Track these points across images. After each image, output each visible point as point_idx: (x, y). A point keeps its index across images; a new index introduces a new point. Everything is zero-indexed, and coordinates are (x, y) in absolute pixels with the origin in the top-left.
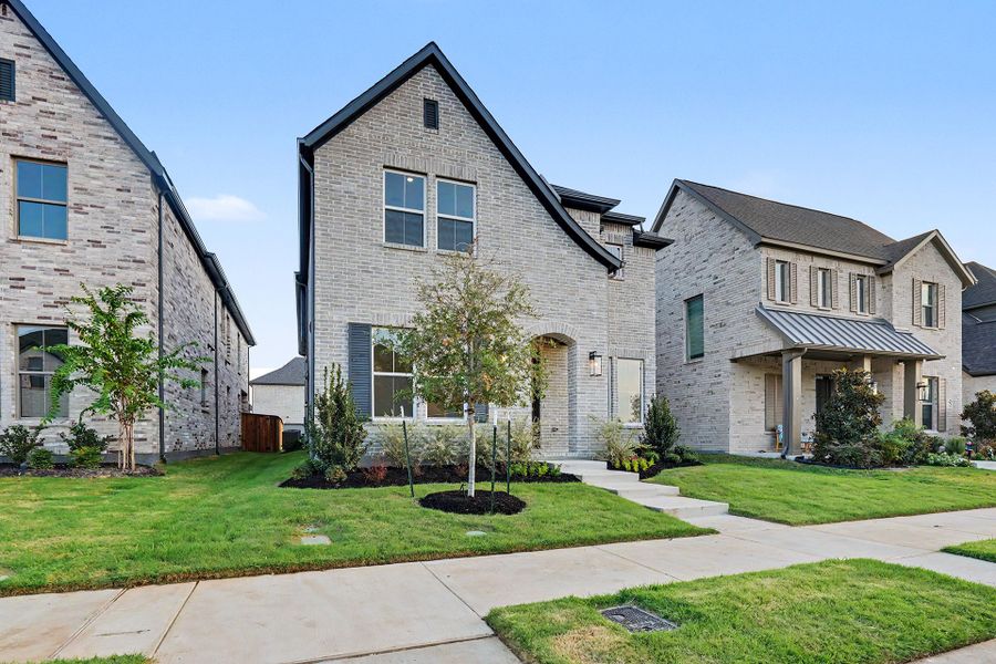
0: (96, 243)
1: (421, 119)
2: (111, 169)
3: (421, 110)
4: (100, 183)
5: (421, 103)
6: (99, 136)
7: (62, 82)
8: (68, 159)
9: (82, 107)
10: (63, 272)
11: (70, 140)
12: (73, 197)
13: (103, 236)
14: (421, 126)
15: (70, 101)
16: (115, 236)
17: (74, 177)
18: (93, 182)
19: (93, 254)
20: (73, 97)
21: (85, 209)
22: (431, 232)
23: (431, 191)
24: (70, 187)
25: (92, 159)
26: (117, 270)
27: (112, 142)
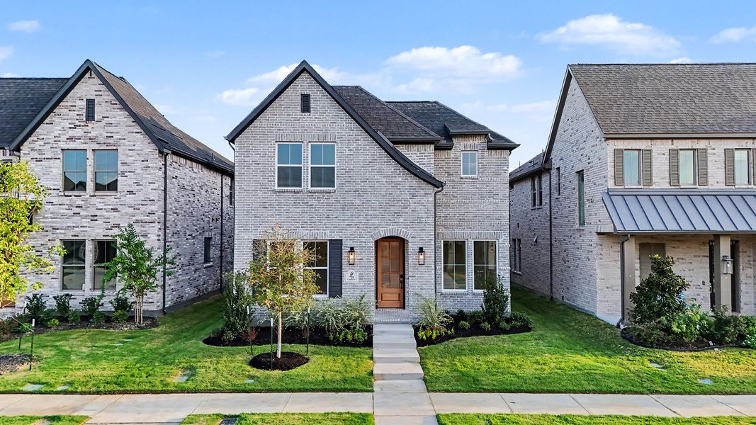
0: (131, 192)
1: (299, 108)
2: (138, 150)
3: (299, 102)
4: (133, 158)
5: (299, 98)
6: (133, 132)
7: (115, 106)
8: (118, 148)
9: (125, 118)
10: (115, 210)
11: (120, 137)
12: (121, 168)
13: (134, 188)
14: (299, 113)
15: (119, 115)
16: (140, 187)
17: (121, 158)
18: (130, 158)
19: (130, 199)
20: (121, 113)
21: (126, 174)
22: (307, 177)
23: (307, 153)
24: (119, 162)
25: (129, 145)
26: (141, 206)
27: (139, 134)
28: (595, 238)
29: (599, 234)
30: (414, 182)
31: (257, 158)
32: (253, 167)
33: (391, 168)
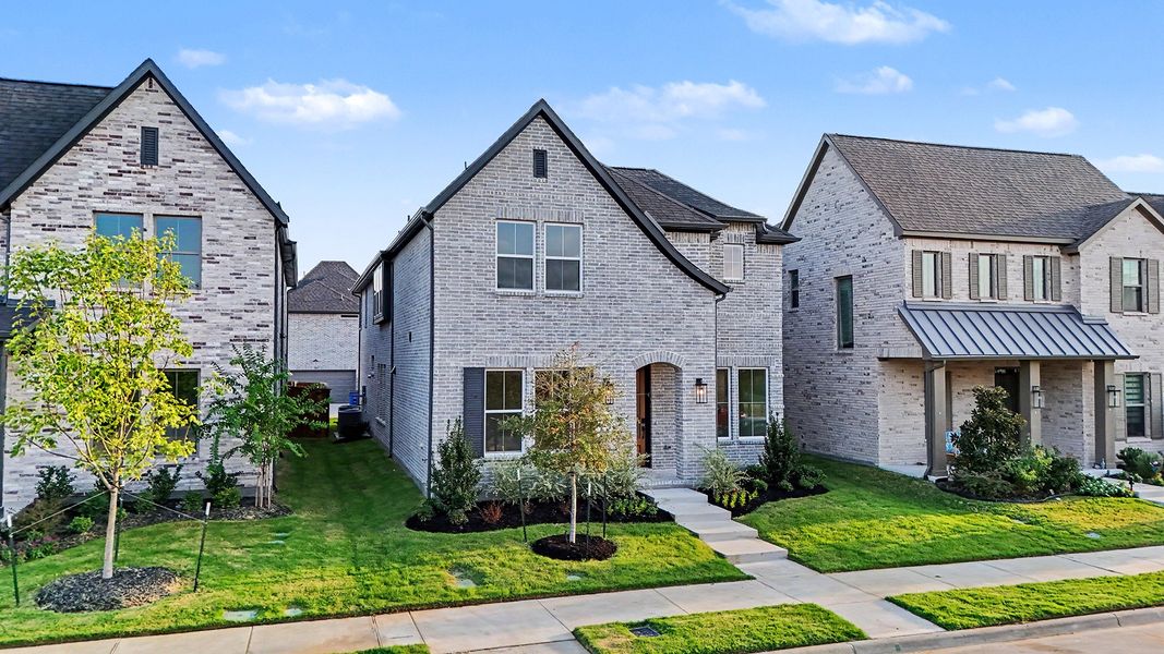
0: (226, 290)
1: (531, 170)
2: (239, 219)
3: (531, 162)
4: (230, 233)
5: (531, 155)
6: (229, 189)
7: (197, 143)
8: (203, 213)
9: (215, 164)
10: (197, 319)
11: (205, 196)
12: (207, 249)
13: (233, 283)
14: (530, 176)
15: (206, 159)
16: (242, 282)
17: (208, 230)
18: (224, 232)
19: (223, 301)
20: (207, 155)
21: (217, 259)
22: (540, 273)
23: (541, 238)
24: (204, 239)
25: (223, 211)
26: (243, 313)
27: (241, 193)
28: (877, 365)
29: (881, 359)
30: (690, 285)
31: (469, 242)
32: (463, 256)
33: (659, 264)
